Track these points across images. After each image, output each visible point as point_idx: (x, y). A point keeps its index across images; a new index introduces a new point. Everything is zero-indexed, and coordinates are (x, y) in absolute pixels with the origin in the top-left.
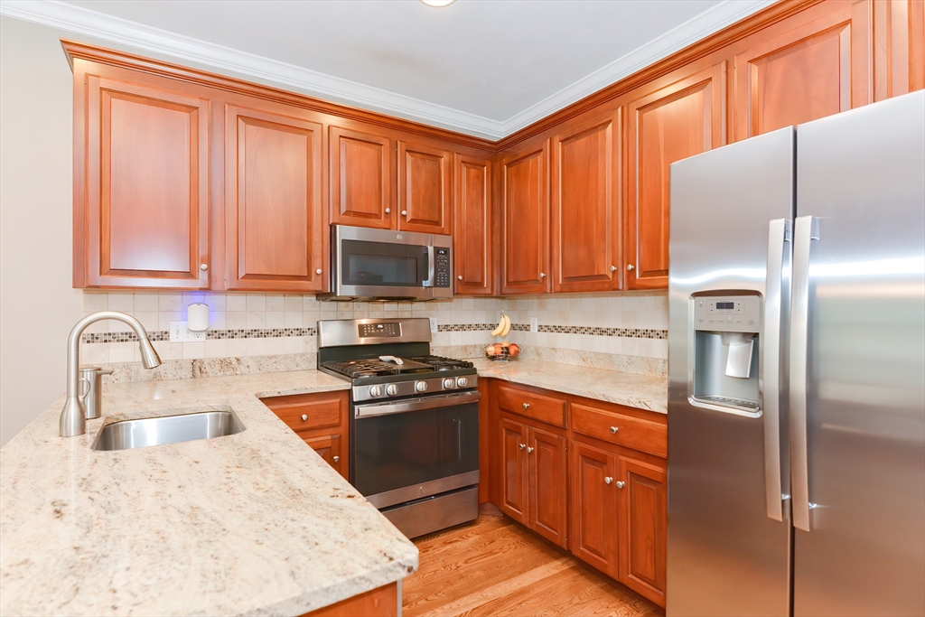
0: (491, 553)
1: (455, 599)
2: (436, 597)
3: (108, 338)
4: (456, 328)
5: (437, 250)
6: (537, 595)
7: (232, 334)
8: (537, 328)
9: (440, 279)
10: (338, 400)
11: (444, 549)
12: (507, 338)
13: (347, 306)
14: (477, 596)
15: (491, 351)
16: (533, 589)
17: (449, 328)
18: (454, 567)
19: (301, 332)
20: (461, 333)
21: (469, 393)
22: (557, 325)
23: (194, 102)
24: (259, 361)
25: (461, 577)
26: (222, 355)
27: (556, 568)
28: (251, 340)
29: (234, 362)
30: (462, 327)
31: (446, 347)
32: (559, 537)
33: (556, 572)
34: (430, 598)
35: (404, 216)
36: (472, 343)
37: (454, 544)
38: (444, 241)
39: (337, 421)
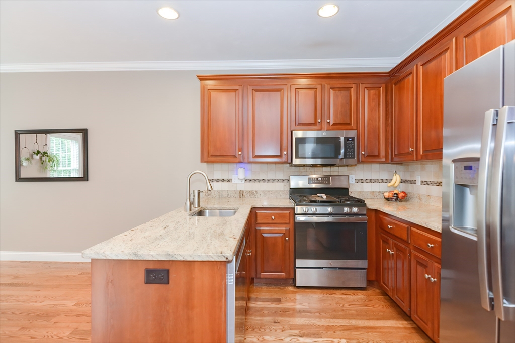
0: (366, 306)
1: (334, 318)
2: (325, 315)
3: (213, 181)
4: (367, 181)
5: (346, 139)
6: (380, 332)
7: (254, 181)
8: (420, 183)
9: (349, 154)
10: (288, 212)
11: (341, 296)
12: (398, 188)
13: (304, 169)
14: (347, 321)
15: (387, 195)
16: (380, 329)
17: (362, 181)
18: (341, 305)
19: (282, 181)
20: (370, 184)
21: (361, 217)
22: (432, 181)
23: (237, 88)
24: (264, 192)
25: (343, 311)
26: (250, 190)
27: (403, 324)
28: (261, 183)
29: (255, 193)
30: (371, 181)
31: (360, 192)
32: (405, 307)
33: (401, 326)
34: (321, 314)
35: (329, 123)
36: (378, 190)
37: (347, 296)
38: (352, 134)
39: (288, 222)
